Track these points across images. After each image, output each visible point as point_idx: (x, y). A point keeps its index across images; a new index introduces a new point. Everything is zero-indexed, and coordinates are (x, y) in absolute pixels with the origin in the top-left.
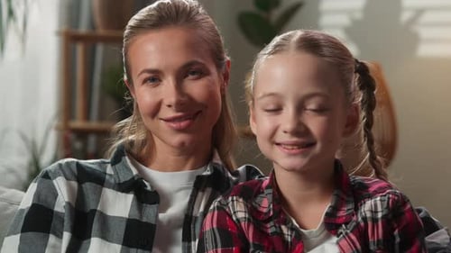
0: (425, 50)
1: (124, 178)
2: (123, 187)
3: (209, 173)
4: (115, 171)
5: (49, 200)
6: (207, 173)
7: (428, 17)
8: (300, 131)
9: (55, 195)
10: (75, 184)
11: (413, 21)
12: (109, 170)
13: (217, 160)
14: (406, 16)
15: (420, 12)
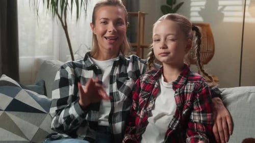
0: (226, 20)
1: (89, 65)
2: (89, 69)
3: (118, 60)
4: (85, 63)
5: (66, 75)
6: (117, 59)
7: (227, 8)
8: (165, 47)
9: (68, 73)
10: (73, 69)
11: (222, 9)
12: (83, 63)
13: (121, 54)
14: (219, 8)
15: (224, 6)
